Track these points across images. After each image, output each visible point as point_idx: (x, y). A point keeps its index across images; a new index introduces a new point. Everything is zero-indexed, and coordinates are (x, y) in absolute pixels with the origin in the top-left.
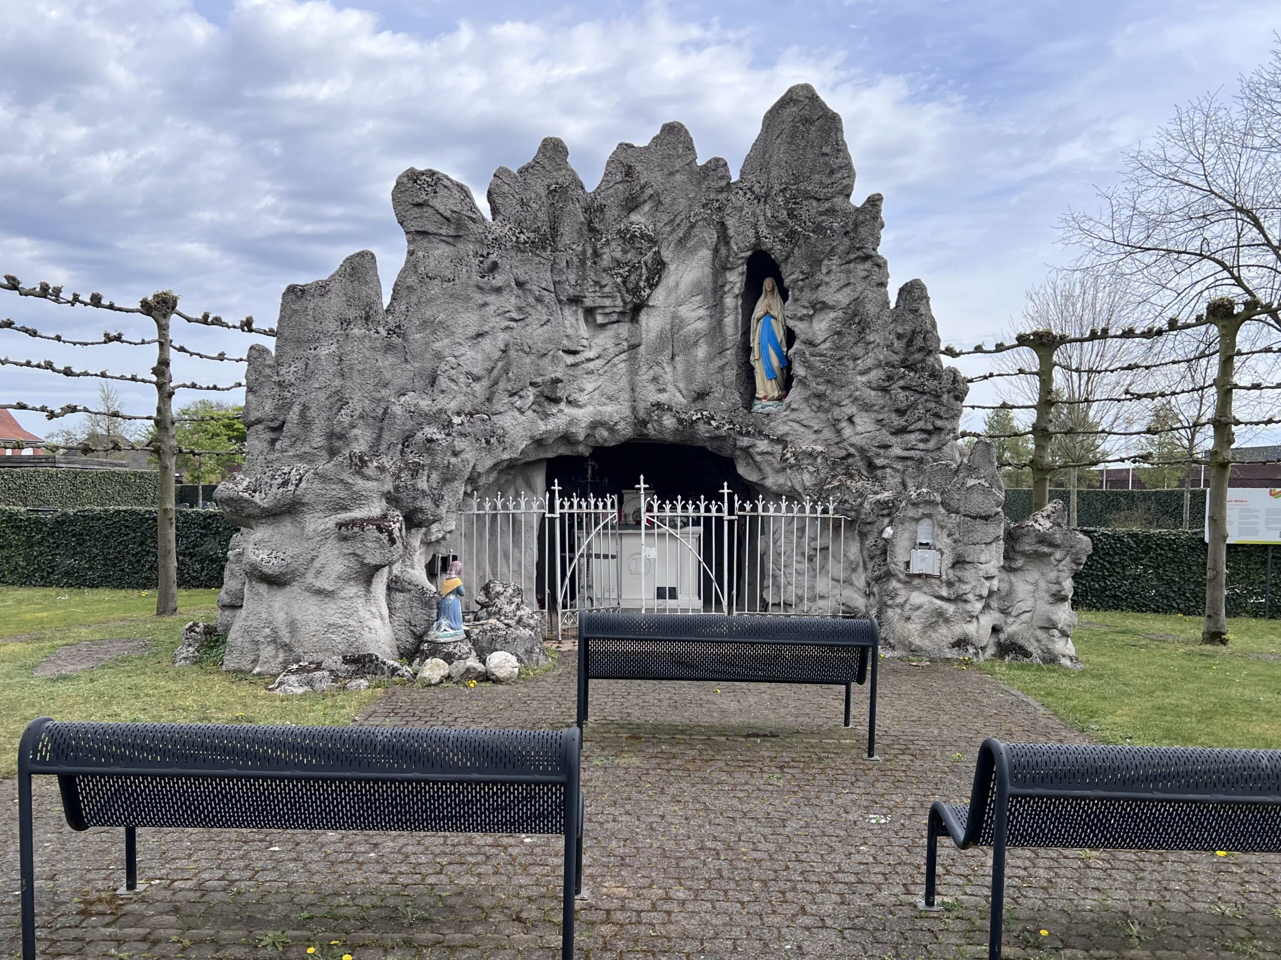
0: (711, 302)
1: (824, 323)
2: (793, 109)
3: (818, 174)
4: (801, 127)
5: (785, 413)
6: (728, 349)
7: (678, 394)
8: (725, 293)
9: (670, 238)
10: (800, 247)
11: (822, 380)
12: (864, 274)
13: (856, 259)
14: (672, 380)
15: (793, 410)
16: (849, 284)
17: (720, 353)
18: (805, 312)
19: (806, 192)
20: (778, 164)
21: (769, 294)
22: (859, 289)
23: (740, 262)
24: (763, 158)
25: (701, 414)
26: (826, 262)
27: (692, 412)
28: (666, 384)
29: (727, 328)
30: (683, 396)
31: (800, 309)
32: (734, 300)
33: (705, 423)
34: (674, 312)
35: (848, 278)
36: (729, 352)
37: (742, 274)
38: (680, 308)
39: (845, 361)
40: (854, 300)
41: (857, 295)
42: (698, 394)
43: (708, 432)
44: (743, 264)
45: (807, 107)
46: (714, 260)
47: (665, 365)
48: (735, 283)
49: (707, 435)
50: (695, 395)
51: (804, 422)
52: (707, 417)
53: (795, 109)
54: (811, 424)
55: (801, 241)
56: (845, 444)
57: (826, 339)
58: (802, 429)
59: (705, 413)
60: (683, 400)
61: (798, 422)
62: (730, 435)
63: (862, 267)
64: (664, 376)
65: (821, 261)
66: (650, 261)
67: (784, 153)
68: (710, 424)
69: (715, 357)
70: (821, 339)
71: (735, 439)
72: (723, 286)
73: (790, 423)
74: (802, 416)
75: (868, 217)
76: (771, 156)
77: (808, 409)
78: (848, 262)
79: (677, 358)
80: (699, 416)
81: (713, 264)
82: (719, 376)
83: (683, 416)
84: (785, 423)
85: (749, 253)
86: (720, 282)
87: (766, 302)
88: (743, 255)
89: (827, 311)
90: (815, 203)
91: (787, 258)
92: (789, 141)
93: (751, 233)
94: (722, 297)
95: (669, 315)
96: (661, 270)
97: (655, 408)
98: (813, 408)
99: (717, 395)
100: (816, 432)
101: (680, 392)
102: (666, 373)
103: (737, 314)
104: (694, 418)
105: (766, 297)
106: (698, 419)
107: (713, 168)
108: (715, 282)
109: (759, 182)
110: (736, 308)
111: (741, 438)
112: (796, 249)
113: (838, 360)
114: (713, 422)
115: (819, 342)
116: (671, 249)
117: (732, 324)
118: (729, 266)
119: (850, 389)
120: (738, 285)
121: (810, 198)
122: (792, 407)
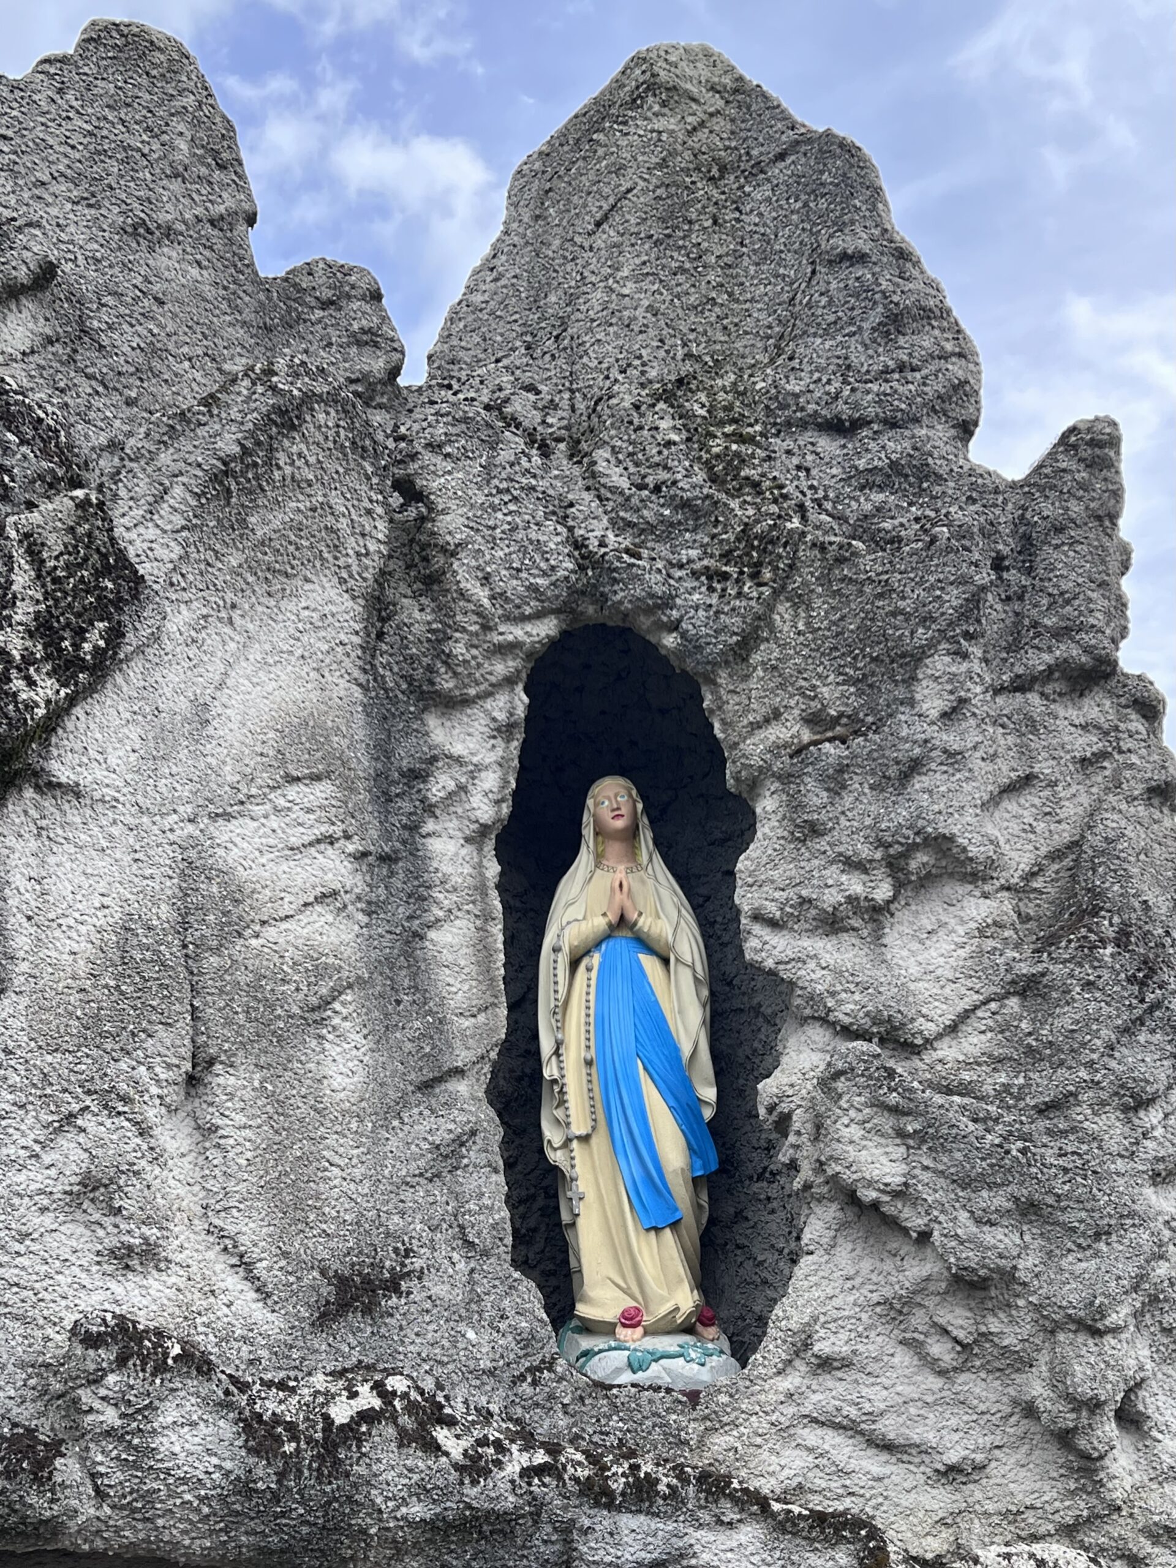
0: (372, 838)
1: (943, 944)
2: (659, 124)
3: (826, 334)
4: (703, 189)
5: (786, 1384)
6: (458, 1072)
7: (233, 1282)
8: (430, 809)
9: (165, 458)
10: (801, 601)
11: (1000, 1200)
12: (1086, 744)
13: (1049, 673)
14: (191, 1201)
15: (825, 1364)
16: (1028, 780)
17: (427, 1086)
18: (856, 885)
19: (780, 400)
20: (611, 317)
21: (615, 849)
22: (1070, 810)
23: (501, 668)
24: (535, 304)
25: (379, 1388)
26: (940, 663)
27: (319, 1381)
28: (161, 1222)
29: (445, 975)
30: (263, 1293)
31: (833, 873)
32: (468, 850)
33: (404, 1439)
34: (194, 843)
35: (1025, 752)
36: (461, 1087)
37: (504, 731)
38: (223, 832)
39: (1080, 1113)
40: (1055, 855)
41: (1065, 834)
42: (342, 1282)
43: (421, 1491)
44: (509, 681)
45: (720, 124)
46: (369, 650)
47: (152, 1113)
48: (479, 768)
49: (417, 1510)
50: (327, 1290)
51: (889, 1427)
52: (412, 1407)
53: (669, 123)
54: (917, 1434)
55: (807, 575)
56: (1120, 1528)
57: (966, 1015)
58: (873, 1463)
59: (397, 1384)
60: (259, 1313)
61: (848, 1428)
62: (538, 1506)
63: (1073, 713)
64: (151, 1172)
65: (917, 658)
66: (55, 542)
67: (639, 277)
68: (434, 1448)
69: (403, 1102)
70: (944, 1014)
71: (566, 1530)
72: (417, 776)
73: (811, 1436)
74: (876, 1397)
75: (1076, 508)
76: (571, 299)
77: (903, 1358)
78: (1020, 685)
79: (222, 1079)
80: (368, 1399)
81: (369, 668)
82: (439, 1193)
83: (271, 1405)
84: (784, 1431)
85: (545, 629)
86: (405, 756)
87: (604, 880)
88: (516, 633)
89: (954, 889)
90: (827, 445)
91: (747, 643)
92: (657, 232)
93: (552, 536)
94: (413, 828)
95: (164, 856)
96: (118, 603)
97: (107, 1355)
98: (938, 1348)
99: (440, 1290)
100: (952, 1474)
101: (245, 1265)
102: (157, 1157)
103: (487, 917)
104: (341, 1412)
105: (599, 859)
106: (367, 1416)
107: (326, 294)
108: (382, 750)
109: (531, 388)
110: (481, 889)
111: (604, 1520)
112: (783, 608)
113: (1044, 1110)
114: (442, 1434)
115: (930, 1028)
116: (169, 517)
117: (465, 958)
118: (446, 683)
119: (1136, 1249)
120: (490, 780)
121: (803, 425)
122: (822, 1347)
